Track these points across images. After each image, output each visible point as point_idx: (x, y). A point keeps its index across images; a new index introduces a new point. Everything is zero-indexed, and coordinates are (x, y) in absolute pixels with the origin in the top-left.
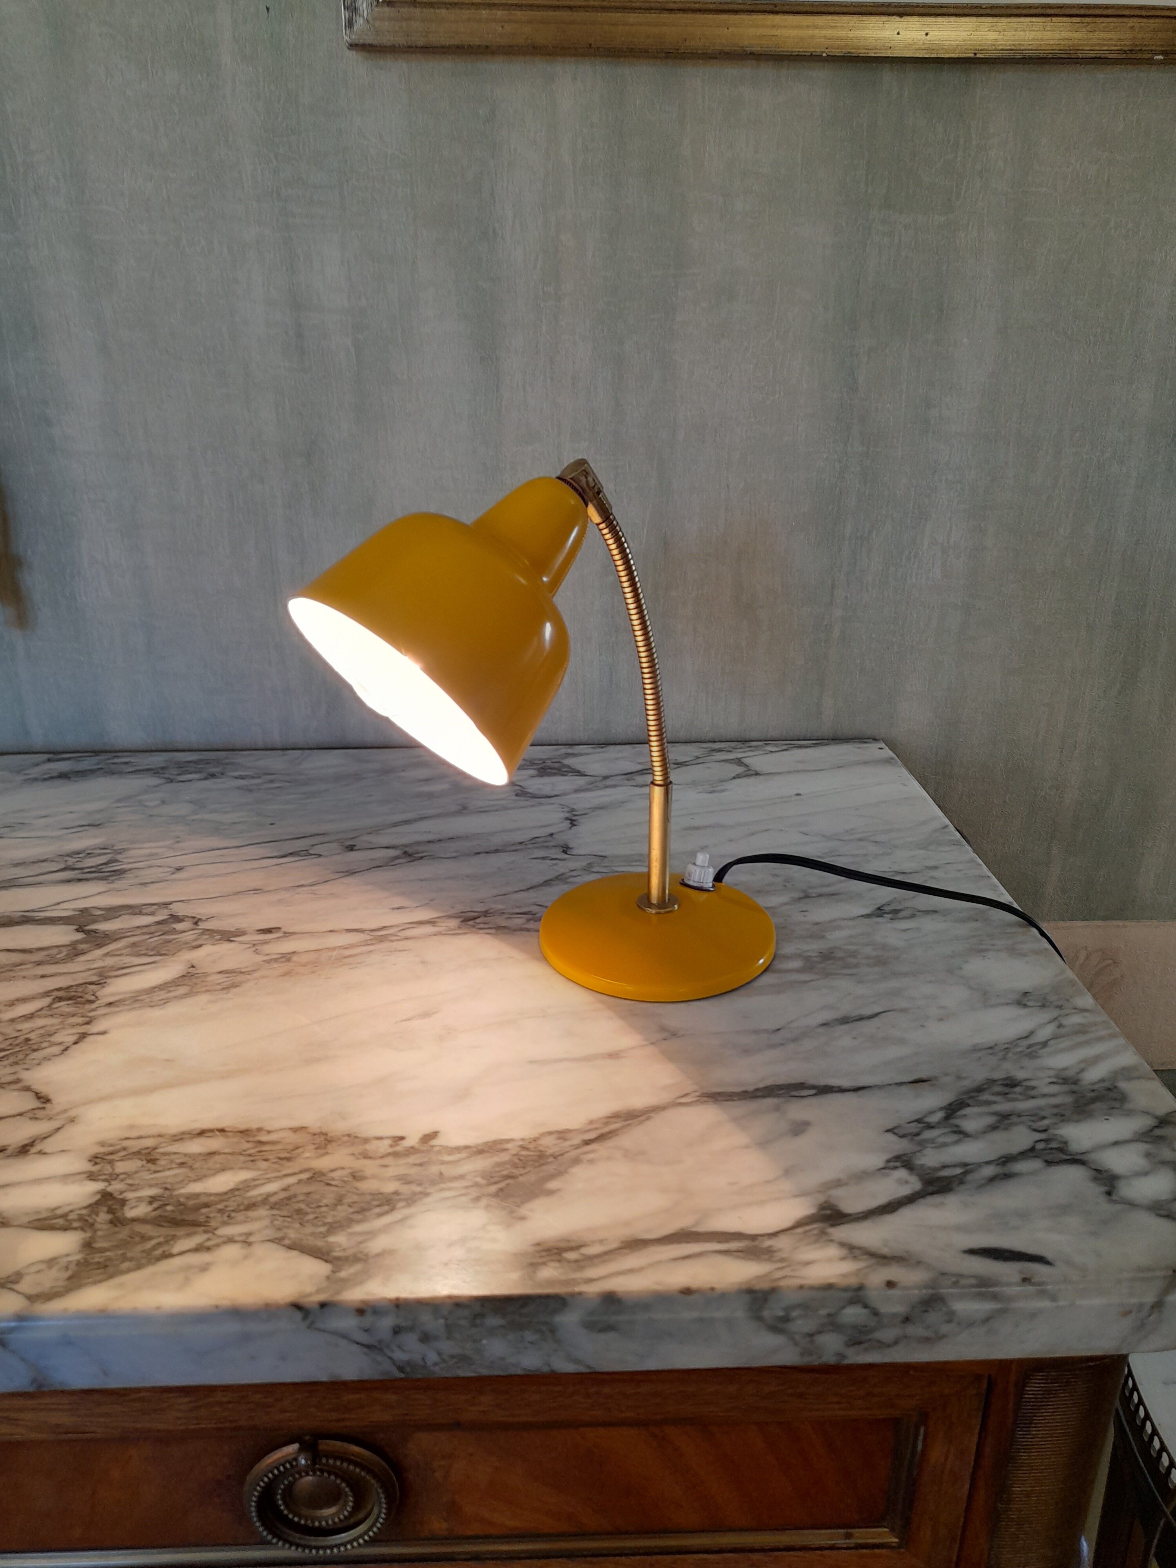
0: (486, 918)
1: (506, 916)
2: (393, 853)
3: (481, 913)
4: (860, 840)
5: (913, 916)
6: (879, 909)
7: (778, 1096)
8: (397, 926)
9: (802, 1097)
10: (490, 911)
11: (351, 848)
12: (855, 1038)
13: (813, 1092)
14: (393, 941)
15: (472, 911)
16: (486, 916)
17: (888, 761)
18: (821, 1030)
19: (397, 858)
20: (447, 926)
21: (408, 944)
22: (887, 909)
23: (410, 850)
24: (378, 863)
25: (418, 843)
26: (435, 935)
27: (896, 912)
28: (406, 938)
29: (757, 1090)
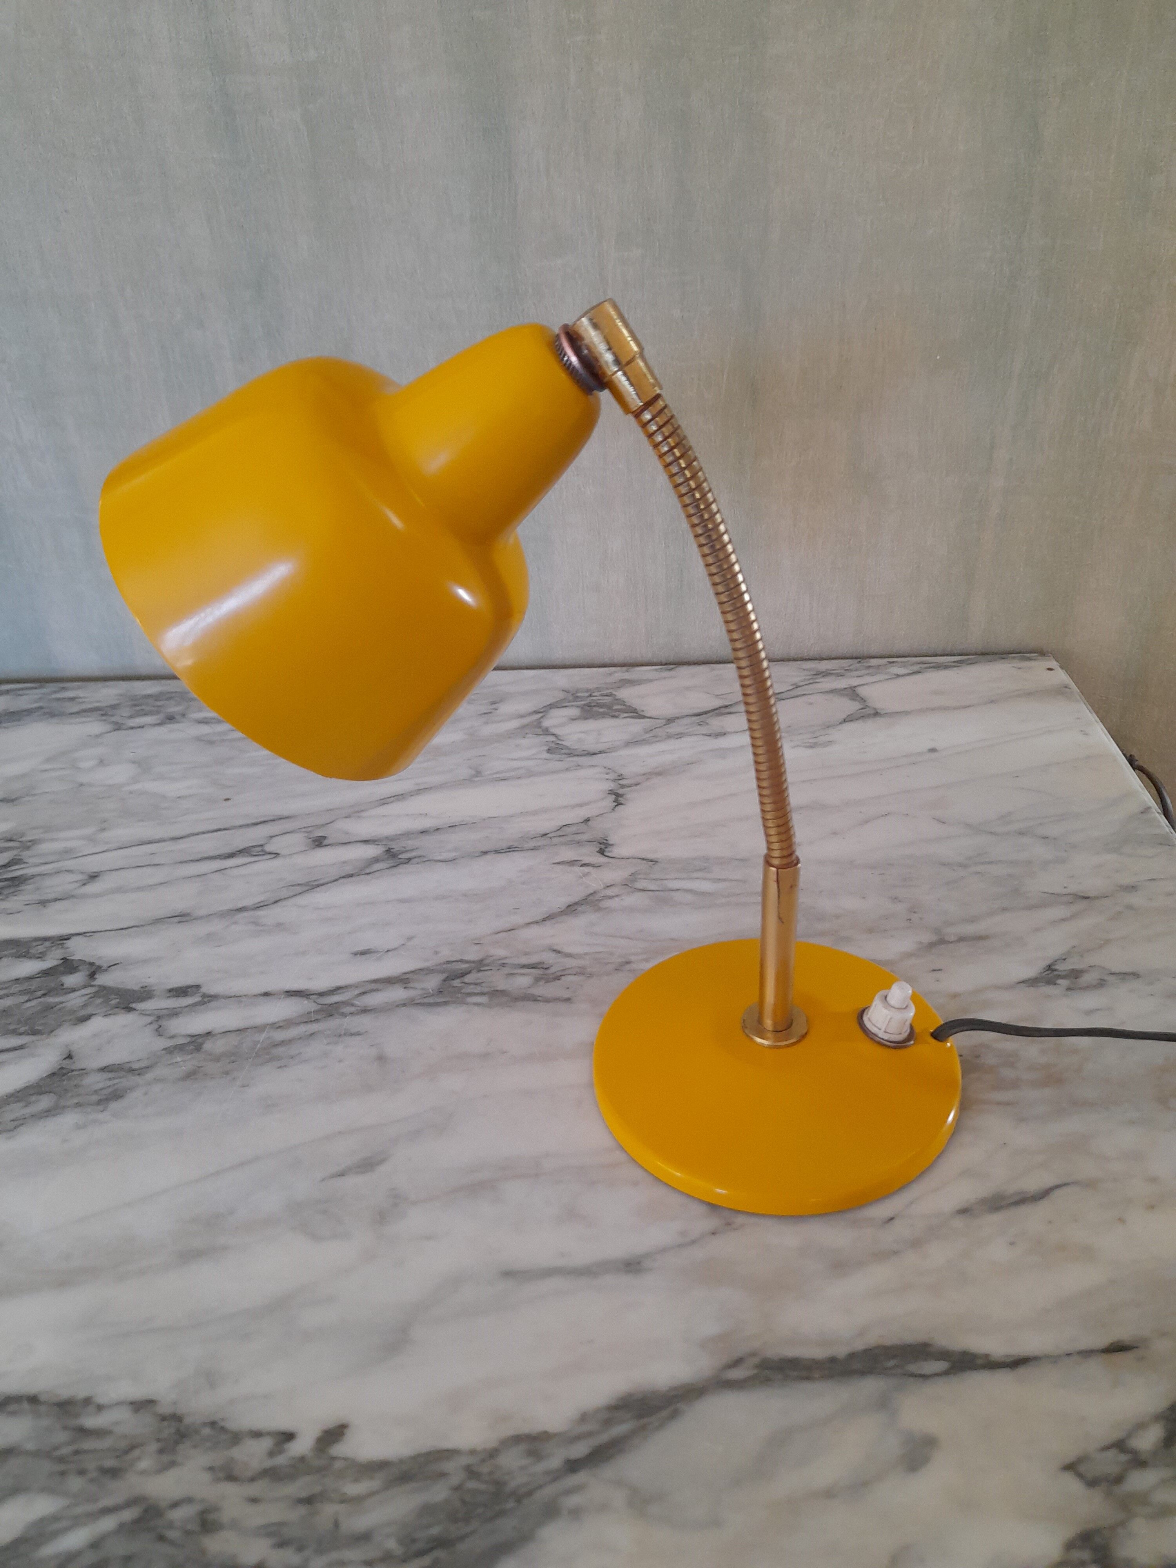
0: (480, 974)
1: (506, 970)
2: (372, 851)
3: (472, 965)
4: (1021, 833)
5: (1101, 984)
6: (1050, 968)
7: (884, 1372)
8: (356, 986)
9: (925, 1377)
10: (487, 961)
11: (319, 842)
12: (1012, 1244)
13: (941, 1366)
14: (344, 1015)
15: (461, 961)
16: (479, 971)
17: (1061, 691)
18: (958, 1223)
19: (376, 860)
20: (423, 989)
21: (364, 1022)
22: (1062, 967)
23: (396, 846)
24: (348, 869)
25: (407, 835)
26: (405, 1005)
27: (1075, 974)
28: (365, 1011)
29: (852, 1356)
